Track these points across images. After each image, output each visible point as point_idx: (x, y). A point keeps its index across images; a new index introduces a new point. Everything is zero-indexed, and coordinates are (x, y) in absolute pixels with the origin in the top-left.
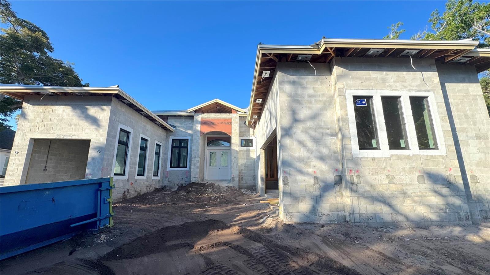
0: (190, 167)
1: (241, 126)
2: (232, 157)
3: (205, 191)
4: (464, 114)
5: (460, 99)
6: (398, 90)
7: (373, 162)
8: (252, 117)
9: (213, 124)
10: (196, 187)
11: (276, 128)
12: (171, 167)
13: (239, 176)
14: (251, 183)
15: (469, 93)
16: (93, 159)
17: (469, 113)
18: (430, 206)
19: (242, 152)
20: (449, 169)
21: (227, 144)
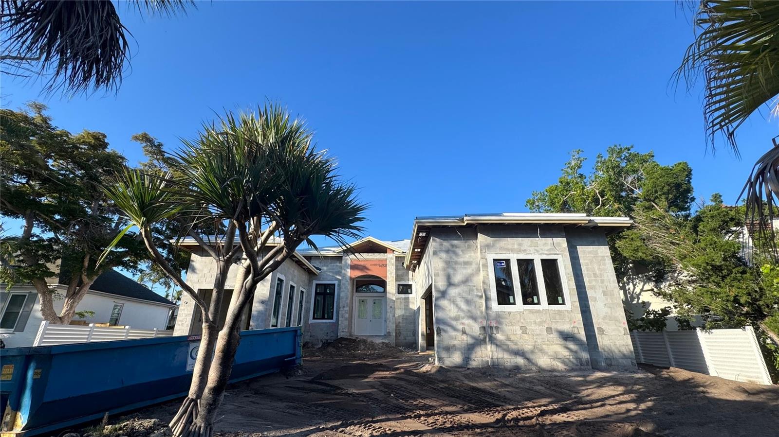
0: (336, 319)
1: (398, 268)
2: (388, 307)
3: (357, 348)
4: (593, 273)
5: (590, 260)
6: (531, 254)
7: (509, 316)
8: (411, 262)
10: (345, 342)
11: (431, 284)
12: (314, 318)
13: (396, 330)
14: (410, 339)
15: (598, 254)
17: (597, 272)
19: (399, 301)
20: (573, 321)
21: (381, 289)
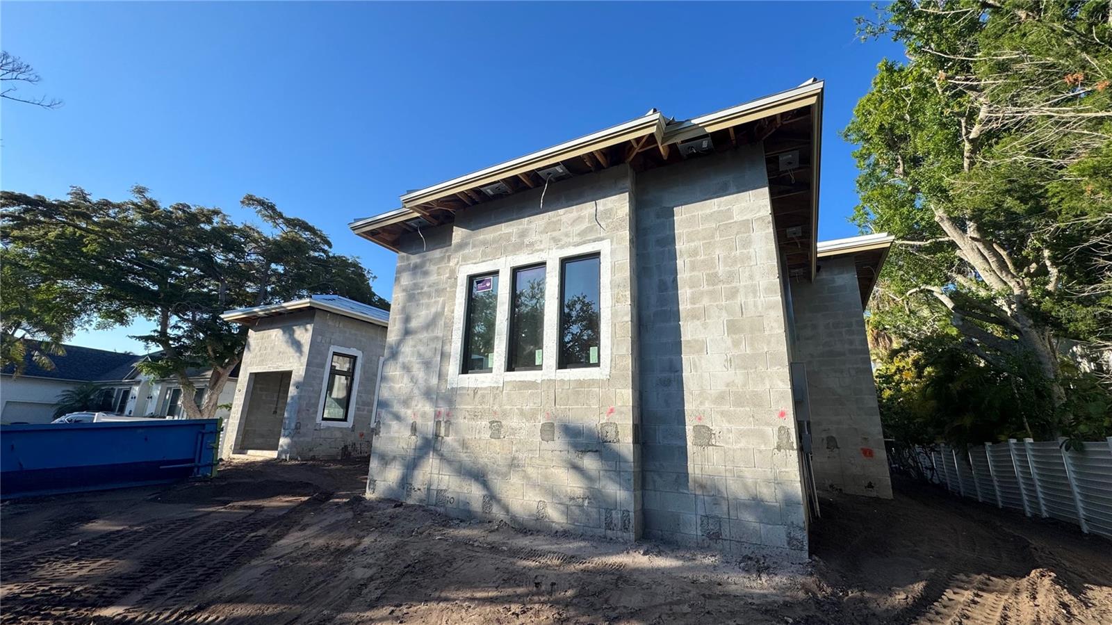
4: (710, 275)
5: (705, 239)
7: (474, 397)
15: (733, 218)
16: (292, 398)
17: (721, 269)
18: (552, 492)
20: (608, 409)
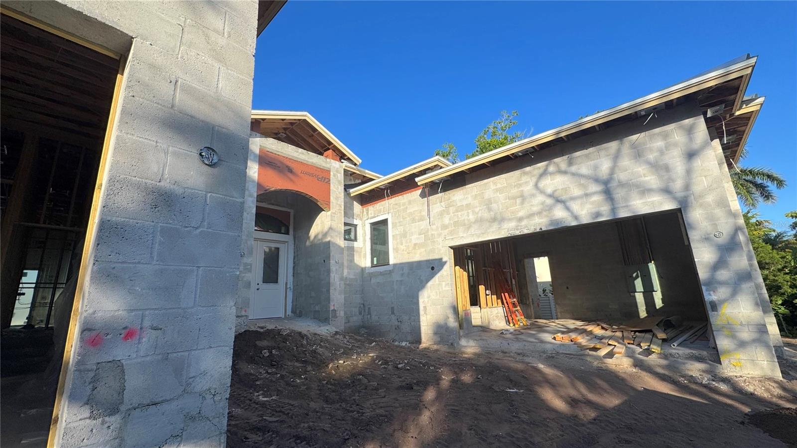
2: (332, 262)
9: (290, 170)
19: (346, 252)
